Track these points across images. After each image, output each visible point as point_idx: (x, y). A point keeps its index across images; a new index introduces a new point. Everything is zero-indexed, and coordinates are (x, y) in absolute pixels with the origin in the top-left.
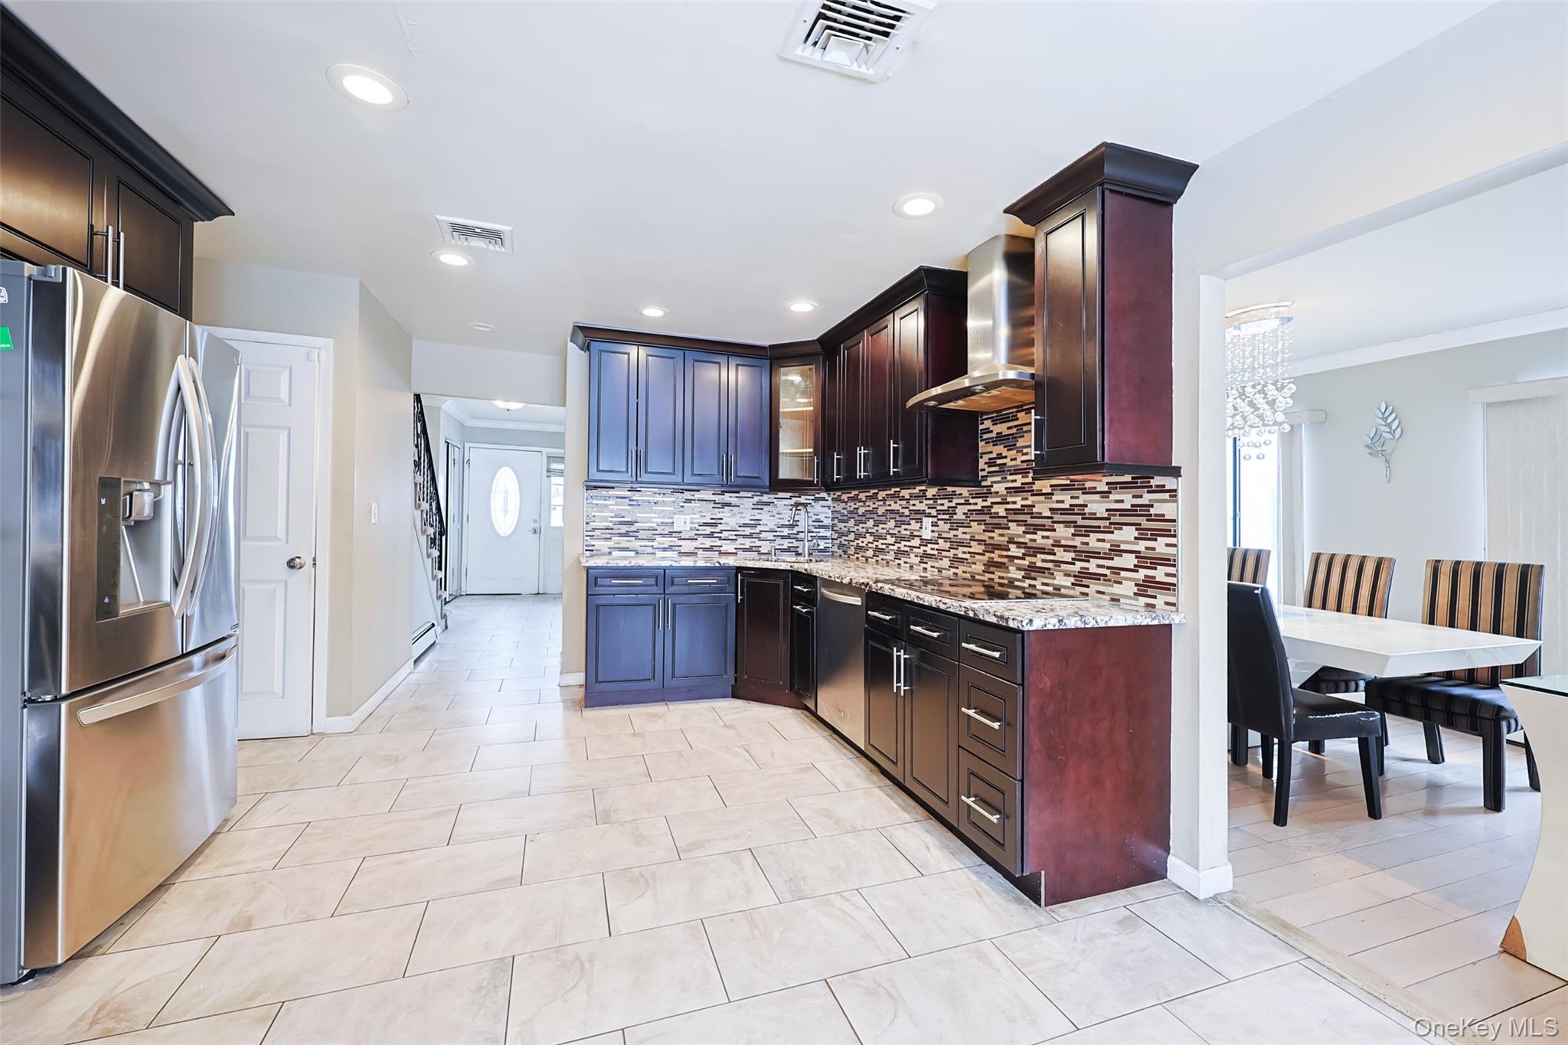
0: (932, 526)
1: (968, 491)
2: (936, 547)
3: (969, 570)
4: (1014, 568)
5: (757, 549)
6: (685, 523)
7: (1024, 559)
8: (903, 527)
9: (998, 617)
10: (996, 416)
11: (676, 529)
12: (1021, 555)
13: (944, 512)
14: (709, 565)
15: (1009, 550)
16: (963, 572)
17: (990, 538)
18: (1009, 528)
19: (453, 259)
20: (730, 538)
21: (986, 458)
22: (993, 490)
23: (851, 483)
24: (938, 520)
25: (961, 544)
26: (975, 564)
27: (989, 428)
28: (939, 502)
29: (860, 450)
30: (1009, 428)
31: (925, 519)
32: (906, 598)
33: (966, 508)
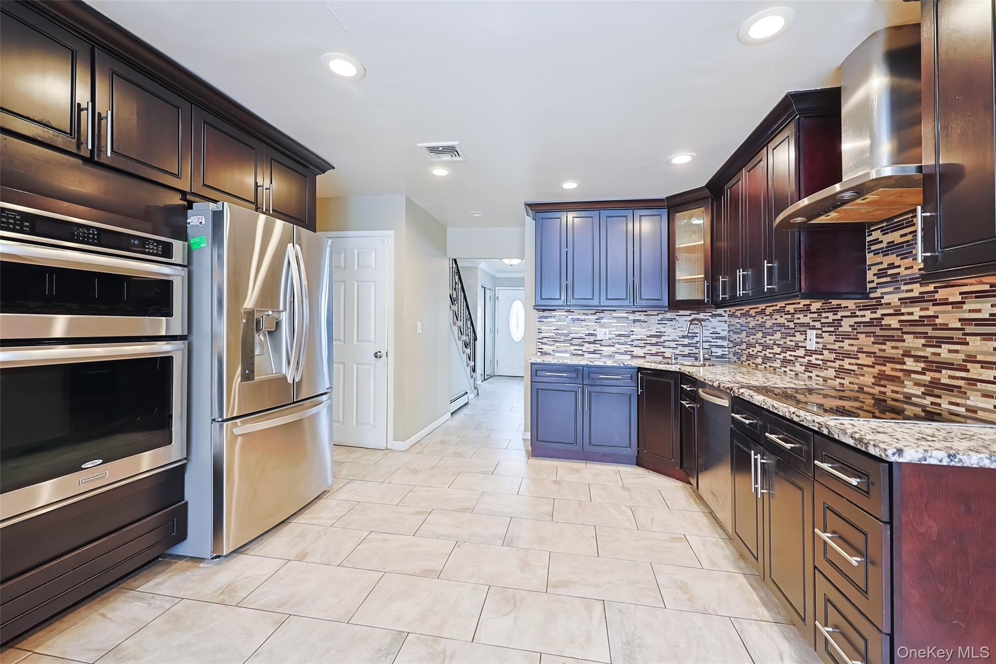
0: (816, 337)
1: (855, 304)
2: (821, 357)
3: (857, 381)
4: (912, 383)
5: (661, 354)
6: (605, 334)
7: (925, 374)
8: (789, 338)
9: (856, 439)
10: (886, 226)
11: (598, 338)
12: (920, 370)
13: (829, 325)
14: (615, 365)
15: (904, 363)
16: (850, 383)
17: (880, 350)
18: (904, 341)
19: (440, 172)
20: (640, 345)
21: (875, 269)
22: (883, 301)
23: (733, 301)
24: (823, 332)
25: (848, 355)
26: (864, 375)
27: (878, 239)
28: (824, 315)
29: (739, 272)
30: (902, 236)
31: (809, 332)
32: (762, 406)
33: (852, 321)
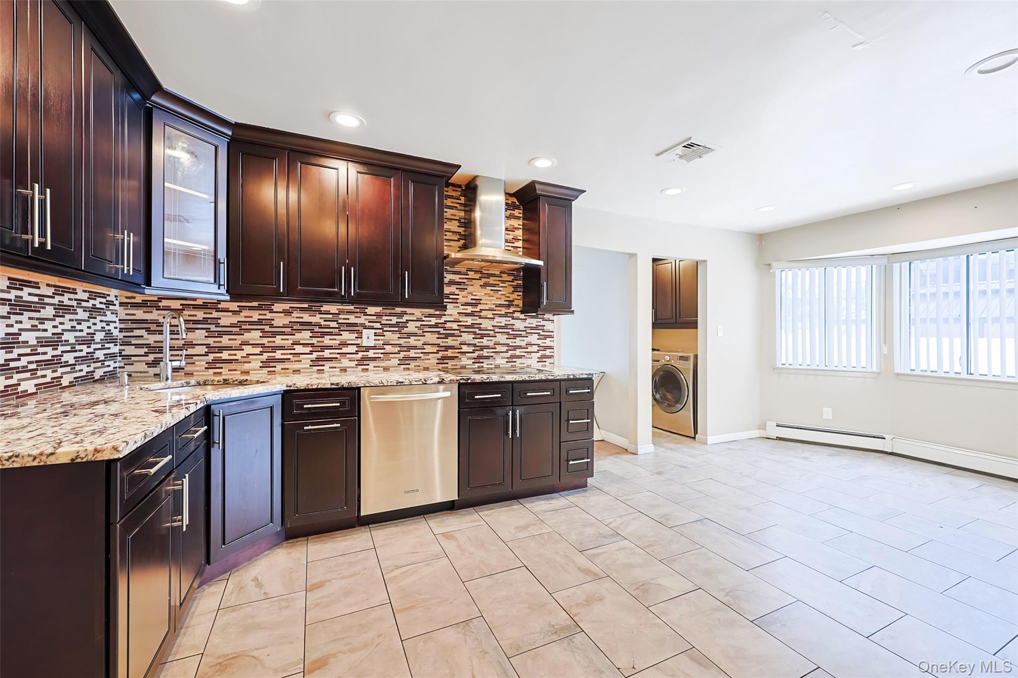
0: (375, 336)
2: (380, 351)
4: (466, 359)
7: (474, 353)
12: (472, 351)
13: (391, 326)
24: (383, 331)
25: (411, 347)
29: (350, 270)
32: (517, 379)
33: (419, 324)
